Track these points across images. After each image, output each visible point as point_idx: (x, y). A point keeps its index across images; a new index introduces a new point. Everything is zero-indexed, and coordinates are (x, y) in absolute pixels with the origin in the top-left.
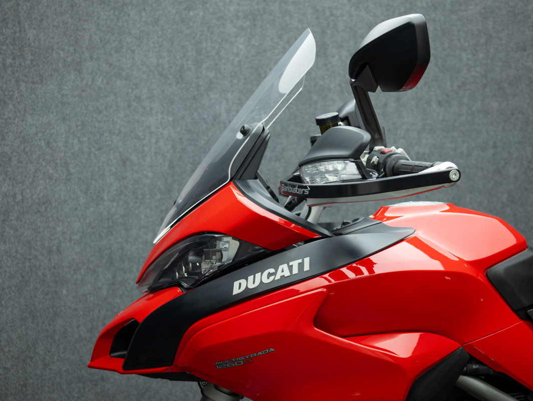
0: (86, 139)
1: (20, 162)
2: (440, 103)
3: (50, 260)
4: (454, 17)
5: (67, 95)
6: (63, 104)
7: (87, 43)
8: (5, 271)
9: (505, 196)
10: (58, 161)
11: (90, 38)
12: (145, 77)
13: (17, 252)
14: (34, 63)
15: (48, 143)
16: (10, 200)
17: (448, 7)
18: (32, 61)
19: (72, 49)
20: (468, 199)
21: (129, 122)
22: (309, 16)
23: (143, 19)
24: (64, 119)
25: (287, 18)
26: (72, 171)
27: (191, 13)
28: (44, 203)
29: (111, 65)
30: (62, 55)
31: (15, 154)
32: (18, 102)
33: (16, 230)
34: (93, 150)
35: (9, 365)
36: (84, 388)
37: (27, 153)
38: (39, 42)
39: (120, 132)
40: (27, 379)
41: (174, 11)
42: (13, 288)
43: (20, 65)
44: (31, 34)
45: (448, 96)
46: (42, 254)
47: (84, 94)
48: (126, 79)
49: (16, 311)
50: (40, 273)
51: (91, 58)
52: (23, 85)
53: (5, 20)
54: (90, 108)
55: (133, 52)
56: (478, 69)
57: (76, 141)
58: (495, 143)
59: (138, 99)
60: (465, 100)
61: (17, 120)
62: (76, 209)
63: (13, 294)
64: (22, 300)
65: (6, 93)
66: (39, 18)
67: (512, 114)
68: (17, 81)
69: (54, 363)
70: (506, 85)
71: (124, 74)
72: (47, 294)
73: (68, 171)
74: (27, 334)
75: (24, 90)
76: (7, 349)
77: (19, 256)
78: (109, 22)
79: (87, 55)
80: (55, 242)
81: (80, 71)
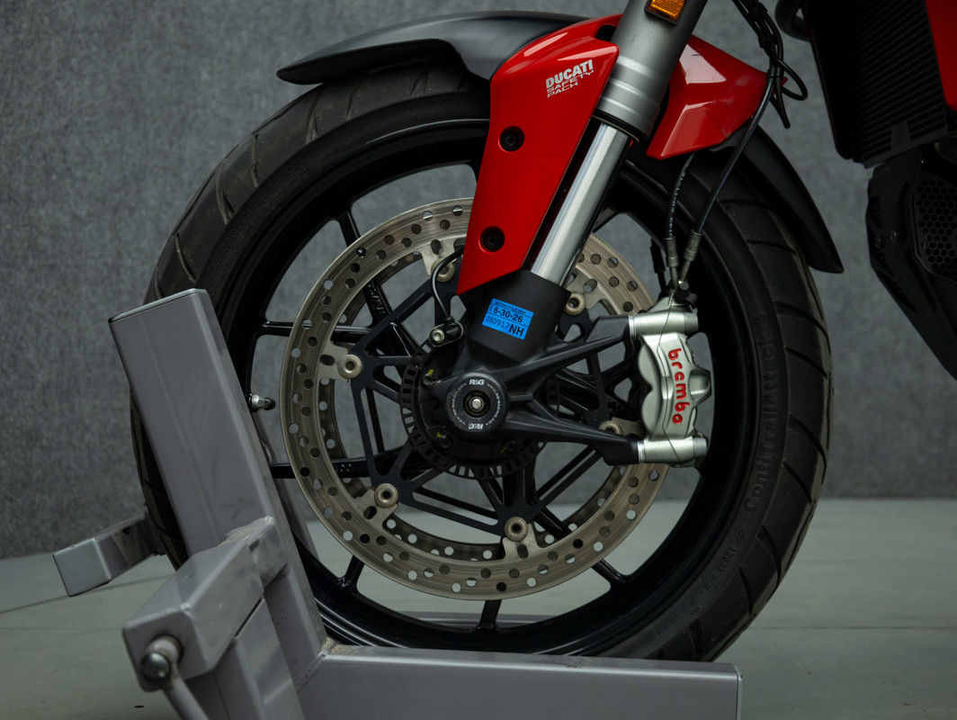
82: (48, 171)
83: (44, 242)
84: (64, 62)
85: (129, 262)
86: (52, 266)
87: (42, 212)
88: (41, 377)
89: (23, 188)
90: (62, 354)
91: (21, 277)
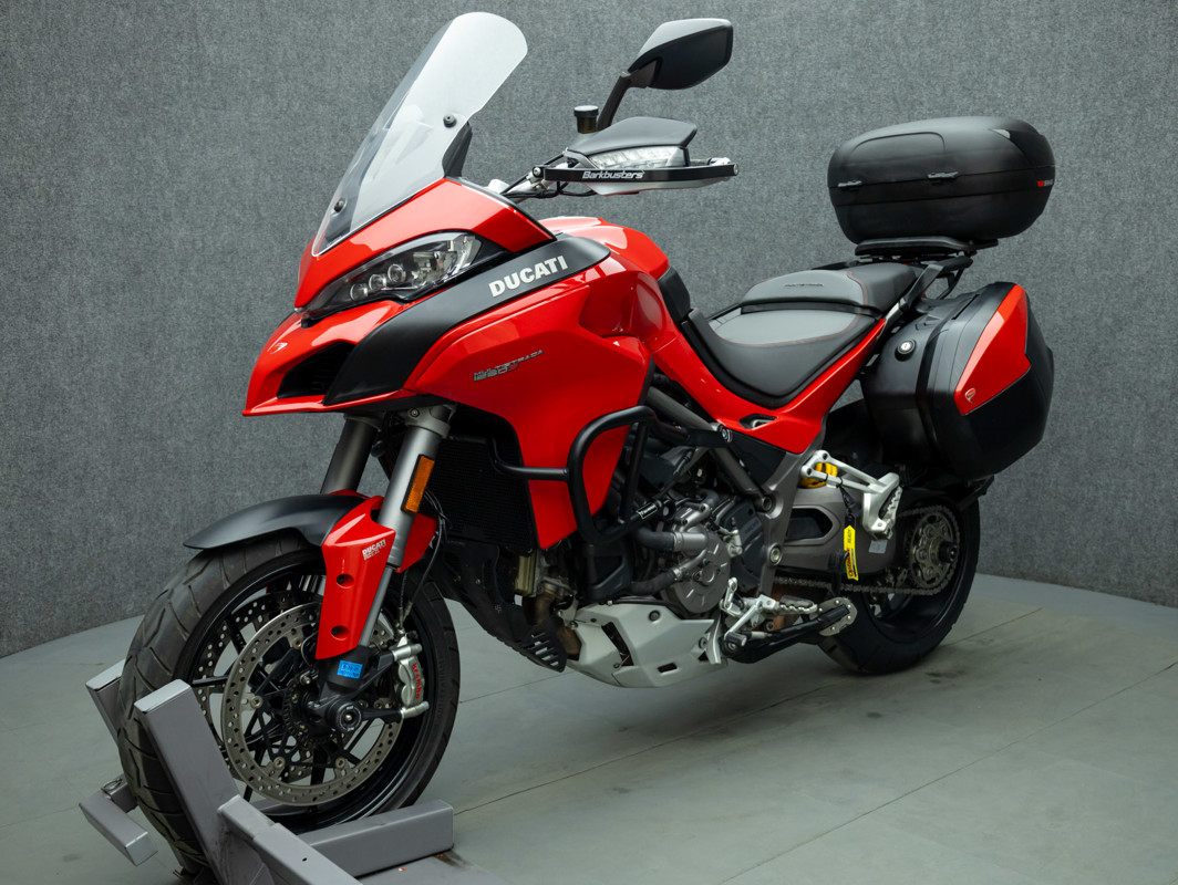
0: (280, 177)
1: (200, 203)
2: (734, 134)
3: (237, 320)
4: (753, 24)
5: (256, 123)
6: (252, 134)
7: (281, 60)
8: (184, 330)
9: (813, 253)
10: (246, 203)
11: (285, 54)
12: (354, 100)
13: (197, 308)
14: (215, 85)
15: (234, 181)
16: (189, 247)
17: (746, 11)
18: (212, 82)
19: (262, 67)
20: (768, 257)
21: (334, 156)
22: (567, 23)
23: (352, 29)
24: (253, 152)
25: (539, 25)
26: (264, 215)
27: (414, 20)
28: (229, 253)
29: (311, 86)
30: (249, 76)
31: (193, 193)
32: (197, 132)
33: (196, 283)
34: (290, 190)
35: (191, 438)
36: (282, 474)
37: (207, 192)
38: (221, 59)
39: (323, 168)
40: (213, 457)
41: (391, 19)
42: (194, 350)
43: (199, 87)
44: (211, 50)
45: (744, 125)
46: (229, 313)
47: (277, 122)
48: (330, 104)
49: (198, 378)
50: (226, 336)
51: (286, 78)
52: (202, 110)
53: (179, 33)
54: (286, 139)
55: (339, 69)
56: (782, 91)
57: (268, 179)
58: (801, 186)
59: (345, 127)
60: (766, 131)
61: (195, 153)
62: (269, 261)
63: (194, 357)
64: (205, 365)
65: (182, 121)
66: (220, 31)
67: (823, 149)
68: (195, 106)
69: (245, 441)
70: (815, 112)
71: (327, 97)
72: (235, 361)
73: (259, 214)
74: (211, 405)
75: (203, 116)
76: (188, 421)
77: (200, 313)
78: (308, 33)
79: (281, 74)
80: (243, 299)
81: (272, 95)
82: (171, 422)
83: (171, 457)
84: (178, 367)
85: (218, 460)
86: (176, 468)
87: (169, 442)
88: (172, 522)
89: (158, 433)
90: (183, 510)
91: (159, 476)
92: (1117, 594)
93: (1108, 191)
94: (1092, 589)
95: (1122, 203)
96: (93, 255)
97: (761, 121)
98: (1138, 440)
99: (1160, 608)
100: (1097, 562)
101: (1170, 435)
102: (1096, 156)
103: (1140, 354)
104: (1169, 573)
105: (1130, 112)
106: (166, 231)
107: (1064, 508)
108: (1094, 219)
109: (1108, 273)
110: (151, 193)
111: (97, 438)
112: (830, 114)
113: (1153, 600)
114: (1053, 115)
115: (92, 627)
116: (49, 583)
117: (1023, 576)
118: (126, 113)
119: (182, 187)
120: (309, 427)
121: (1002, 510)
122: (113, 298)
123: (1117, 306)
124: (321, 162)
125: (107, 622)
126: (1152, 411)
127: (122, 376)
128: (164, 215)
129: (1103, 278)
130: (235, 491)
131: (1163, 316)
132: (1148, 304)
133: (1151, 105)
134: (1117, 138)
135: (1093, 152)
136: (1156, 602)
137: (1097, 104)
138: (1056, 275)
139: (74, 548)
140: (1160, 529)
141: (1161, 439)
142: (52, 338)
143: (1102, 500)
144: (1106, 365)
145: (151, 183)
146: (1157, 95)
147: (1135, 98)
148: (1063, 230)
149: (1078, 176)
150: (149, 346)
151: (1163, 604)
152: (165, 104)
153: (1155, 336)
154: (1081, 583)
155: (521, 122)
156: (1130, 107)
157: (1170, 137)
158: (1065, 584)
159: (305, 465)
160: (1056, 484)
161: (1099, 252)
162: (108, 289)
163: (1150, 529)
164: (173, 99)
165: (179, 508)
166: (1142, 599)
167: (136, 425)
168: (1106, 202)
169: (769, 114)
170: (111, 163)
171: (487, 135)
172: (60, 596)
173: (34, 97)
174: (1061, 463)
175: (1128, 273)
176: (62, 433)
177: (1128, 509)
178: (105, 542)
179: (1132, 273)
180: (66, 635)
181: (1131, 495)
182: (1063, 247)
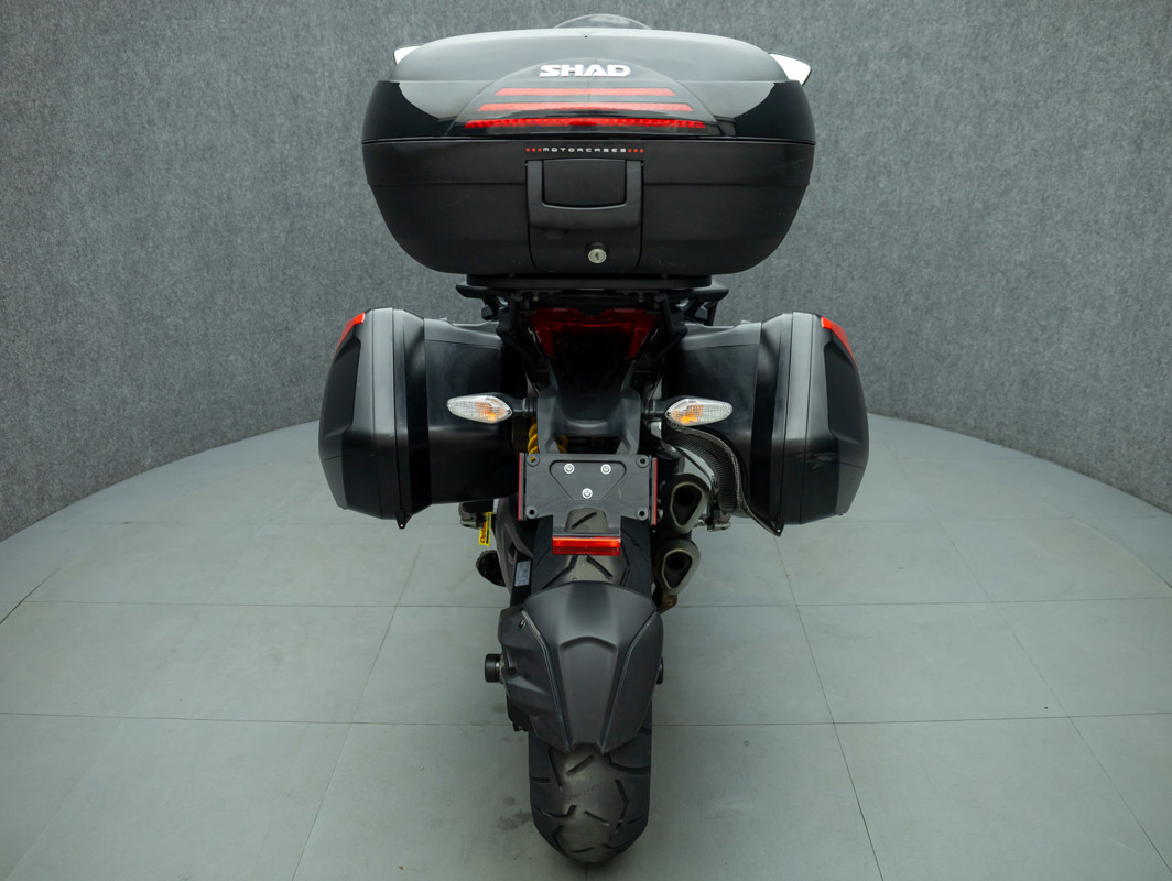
92: (973, 436)
93: (985, 91)
94: (952, 430)
95: (996, 103)
96: (88, 164)
97: (681, 12)
98: (998, 310)
99: (1007, 450)
100: (958, 409)
101: (1025, 309)
102: (976, 57)
103: (1004, 237)
104: (1016, 423)
105: (1008, 21)
106: (152, 136)
107: (933, 362)
108: (971, 115)
109: (981, 163)
110: (135, 103)
111: (106, 324)
112: (742, 7)
113: (1001, 442)
114: (940, 18)
115: (117, 482)
116: (79, 451)
117: (897, 415)
118: (106, 32)
119: (163, 94)
120: (289, 295)
121: (882, 360)
122: (109, 201)
123: (987, 193)
124: (285, 60)
125: (130, 476)
126: (1012, 285)
127: (123, 268)
128: (148, 121)
129: (977, 167)
130: (228, 356)
131: (1025, 206)
132: (1013, 194)
133: (1027, 16)
134: (995, 43)
135: (974, 54)
136: (1004, 445)
137: (980, 10)
138: (936, 161)
139: (95, 419)
140: (1011, 385)
141: (1017, 311)
142: (59, 243)
143: (965, 357)
144: (975, 243)
145: (135, 93)
146: (1033, 8)
147: (1013, 8)
148: (943, 123)
149: (959, 75)
150: (145, 238)
151: (1010, 447)
152: (141, 19)
153: (1018, 222)
154: (944, 425)
155: (465, 15)
156: (1008, 16)
157: (1041, 47)
158: (930, 424)
159: (287, 328)
160: (928, 340)
161: (974, 143)
162: (104, 193)
163: (1003, 385)
164: (148, 13)
165: (182, 376)
166: (993, 442)
167: (139, 309)
168: (983, 101)
169: (687, 5)
170: (97, 79)
171: (435, 27)
172: (89, 460)
173: (22, 27)
174: (933, 323)
175: (998, 165)
176: (76, 324)
177: (986, 367)
178: (121, 411)
179: (1002, 165)
180: (97, 490)
181: (989, 355)
182: (944, 137)
